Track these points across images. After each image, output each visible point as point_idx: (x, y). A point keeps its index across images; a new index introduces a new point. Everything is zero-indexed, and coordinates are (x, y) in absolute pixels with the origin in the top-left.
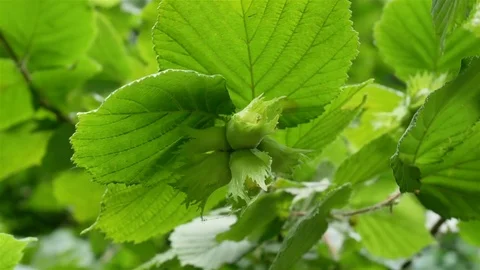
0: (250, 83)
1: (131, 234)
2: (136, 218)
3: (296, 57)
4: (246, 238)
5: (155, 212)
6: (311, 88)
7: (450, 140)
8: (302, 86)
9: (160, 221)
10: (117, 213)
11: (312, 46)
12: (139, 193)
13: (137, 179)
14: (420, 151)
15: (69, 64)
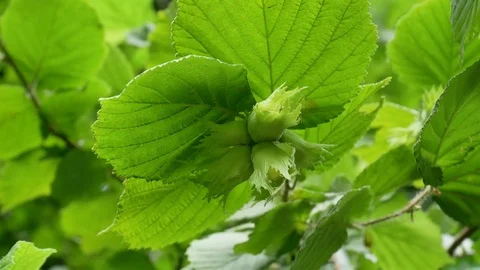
0: (269, 82)
1: (148, 239)
2: (154, 222)
3: (315, 53)
4: (264, 252)
5: (172, 217)
6: (331, 87)
7: (471, 140)
8: (321, 84)
9: (178, 228)
10: (134, 216)
11: (331, 41)
12: (157, 197)
13: (157, 175)
14: (441, 151)
15: (79, 86)
